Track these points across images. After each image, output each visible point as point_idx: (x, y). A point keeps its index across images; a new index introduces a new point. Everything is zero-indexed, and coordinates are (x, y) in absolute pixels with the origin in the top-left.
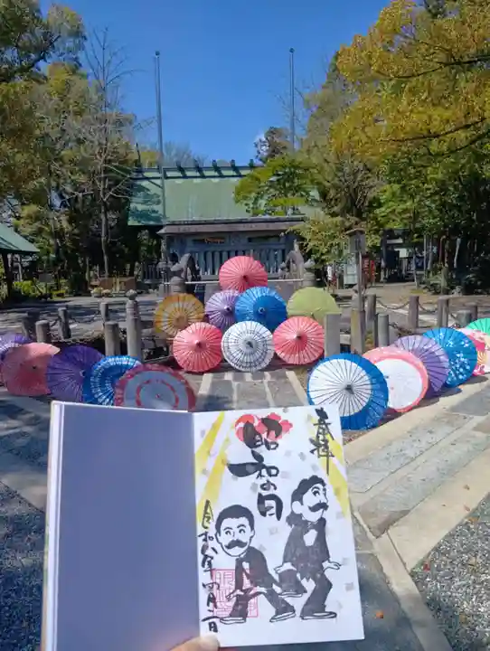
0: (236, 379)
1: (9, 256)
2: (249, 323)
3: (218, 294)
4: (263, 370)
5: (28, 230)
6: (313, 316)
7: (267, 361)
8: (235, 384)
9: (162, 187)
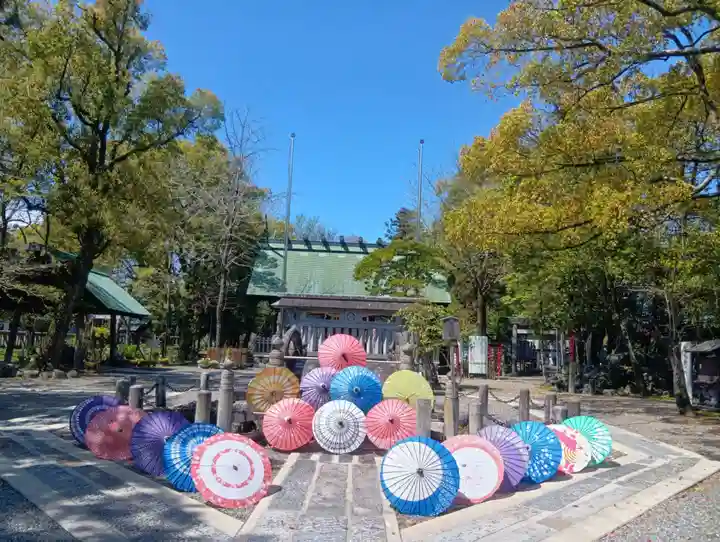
0: (321, 460)
1: (118, 317)
2: (342, 402)
3: (315, 370)
4: (353, 453)
5: (141, 291)
6: (407, 400)
7: (357, 445)
8: (318, 465)
9: (285, 258)
